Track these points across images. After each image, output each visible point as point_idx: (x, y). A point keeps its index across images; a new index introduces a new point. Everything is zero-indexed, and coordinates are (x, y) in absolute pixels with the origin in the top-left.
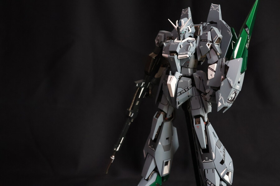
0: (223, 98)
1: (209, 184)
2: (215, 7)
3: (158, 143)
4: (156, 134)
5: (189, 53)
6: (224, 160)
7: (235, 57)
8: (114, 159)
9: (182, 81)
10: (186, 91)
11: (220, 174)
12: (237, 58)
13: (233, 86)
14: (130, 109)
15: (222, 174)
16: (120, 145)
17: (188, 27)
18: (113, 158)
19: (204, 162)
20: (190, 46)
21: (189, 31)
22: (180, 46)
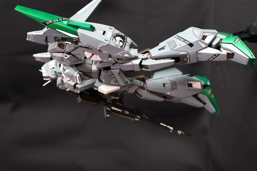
0: (120, 53)
1: (213, 59)
2: (29, 37)
3: (168, 95)
4: (159, 97)
5: (75, 75)
6: (189, 43)
7: (77, 37)
8: (182, 131)
9: (104, 80)
10: (115, 77)
11: (203, 48)
12: (77, 35)
13: (107, 44)
14: (133, 119)
15: (204, 46)
16: (168, 126)
17: (50, 69)
18: (180, 132)
19: (190, 62)
20: (68, 73)
21: (54, 68)
22: (68, 81)
